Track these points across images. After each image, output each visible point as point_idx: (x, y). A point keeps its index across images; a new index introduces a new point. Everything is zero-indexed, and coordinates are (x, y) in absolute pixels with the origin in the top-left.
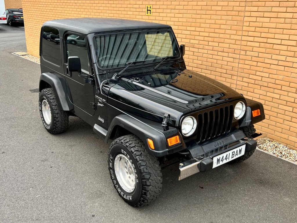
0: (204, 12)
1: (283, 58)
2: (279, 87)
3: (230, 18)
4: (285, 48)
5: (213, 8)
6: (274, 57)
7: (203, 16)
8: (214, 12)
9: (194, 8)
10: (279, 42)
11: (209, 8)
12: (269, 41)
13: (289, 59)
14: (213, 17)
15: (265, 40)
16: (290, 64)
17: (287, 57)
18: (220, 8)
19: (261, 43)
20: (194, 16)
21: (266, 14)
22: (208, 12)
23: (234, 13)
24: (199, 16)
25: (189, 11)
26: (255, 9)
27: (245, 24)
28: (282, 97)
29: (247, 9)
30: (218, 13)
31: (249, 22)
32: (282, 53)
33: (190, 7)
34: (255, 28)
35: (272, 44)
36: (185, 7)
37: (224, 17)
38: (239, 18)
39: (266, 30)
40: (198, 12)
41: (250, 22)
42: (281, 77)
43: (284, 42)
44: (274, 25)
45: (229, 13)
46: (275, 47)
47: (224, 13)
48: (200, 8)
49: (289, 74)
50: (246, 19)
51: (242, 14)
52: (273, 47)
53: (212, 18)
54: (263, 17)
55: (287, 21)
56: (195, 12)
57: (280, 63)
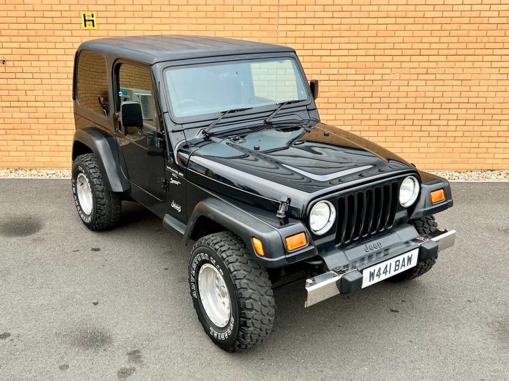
1: (335, 71)
2: (333, 106)
3: (257, 27)
4: (336, 59)
6: (324, 71)
10: (328, 53)
12: (316, 53)
13: (341, 71)
15: (310, 53)
16: (344, 77)
17: (340, 69)
19: (304, 57)
21: (308, 21)
26: (293, 15)
27: (280, 34)
28: (338, 117)
31: (285, 32)
32: (333, 65)
34: (296, 39)
35: (320, 57)
37: (246, 27)
39: (311, 40)
41: (288, 32)
42: (335, 94)
43: (333, 52)
44: (319, 34)
45: (254, 21)
46: (324, 59)
49: (344, 89)
52: (321, 60)
54: (305, 24)
55: (335, 27)
57: (332, 77)
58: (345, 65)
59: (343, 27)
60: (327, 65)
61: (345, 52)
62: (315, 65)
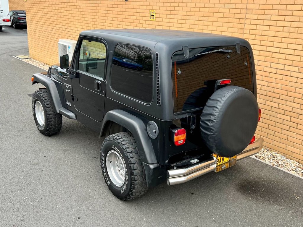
0: (206, 19)
1: (282, 67)
2: (278, 96)
3: (231, 25)
4: (283, 56)
5: (215, 14)
6: (273, 65)
7: (205, 23)
8: (216, 19)
9: (197, 14)
10: (277, 50)
11: (211, 14)
12: (269, 49)
13: (287, 68)
14: (215, 24)
15: (264, 48)
16: (288, 73)
17: (286, 66)
18: (221, 15)
19: (260, 51)
20: (196, 22)
21: (266, 23)
22: (210, 19)
23: (235, 21)
24: (201, 23)
25: (192, 18)
26: (256, 17)
27: (246, 32)
28: (280, 106)
29: (248, 16)
30: (220, 20)
32: (281, 61)
33: (193, 13)
34: (255, 36)
35: (272, 53)
36: (188, 13)
37: (225, 24)
38: (239, 26)
39: (266, 38)
40: (201, 18)
41: (250, 30)
42: (279, 86)
43: (282, 51)
44: (272, 34)
45: (231, 20)
46: (274, 55)
47: (226, 20)
48: (202, 14)
49: (287, 83)
50: (247, 26)
51: (242, 21)
52: (272, 55)
53: (213, 25)
54: (263, 25)
55: (286, 29)
56: (197, 18)
57: (279, 72)
58: (290, 63)
59: (292, 30)
60: (276, 60)
61: (292, 52)
62: (268, 59)
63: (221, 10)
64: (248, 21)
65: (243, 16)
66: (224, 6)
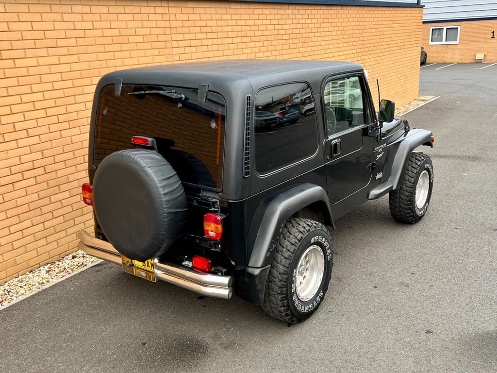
0: (117, 47)
5: (132, 39)
9: (99, 41)
11: (125, 39)
14: (134, 53)
18: (140, 39)
22: (125, 47)
23: (159, 45)
24: (110, 56)
25: (90, 49)
29: (174, 37)
30: (140, 46)
36: (81, 41)
38: (166, 51)
40: (108, 48)
47: (148, 46)
48: (109, 40)
50: (175, 51)
51: (169, 45)
56: (101, 48)
63: (139, 31)
64: (175, 44)
65: (168, 38)
66: (141, 25)
